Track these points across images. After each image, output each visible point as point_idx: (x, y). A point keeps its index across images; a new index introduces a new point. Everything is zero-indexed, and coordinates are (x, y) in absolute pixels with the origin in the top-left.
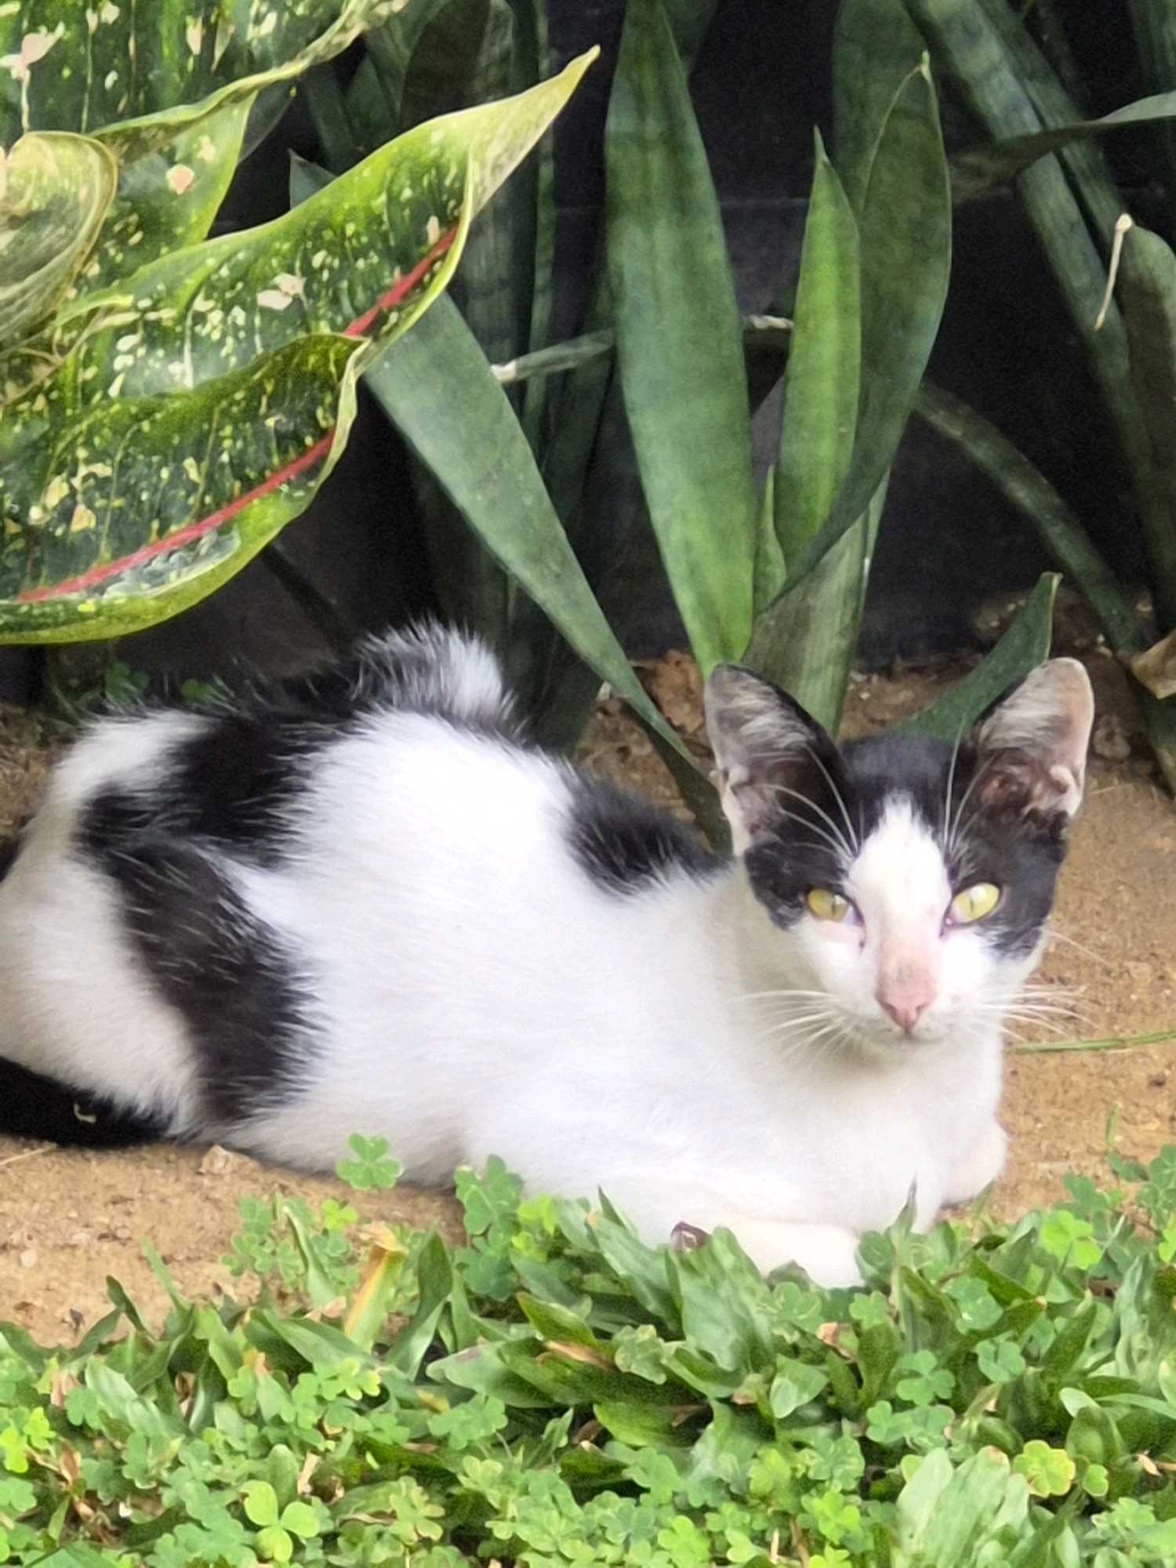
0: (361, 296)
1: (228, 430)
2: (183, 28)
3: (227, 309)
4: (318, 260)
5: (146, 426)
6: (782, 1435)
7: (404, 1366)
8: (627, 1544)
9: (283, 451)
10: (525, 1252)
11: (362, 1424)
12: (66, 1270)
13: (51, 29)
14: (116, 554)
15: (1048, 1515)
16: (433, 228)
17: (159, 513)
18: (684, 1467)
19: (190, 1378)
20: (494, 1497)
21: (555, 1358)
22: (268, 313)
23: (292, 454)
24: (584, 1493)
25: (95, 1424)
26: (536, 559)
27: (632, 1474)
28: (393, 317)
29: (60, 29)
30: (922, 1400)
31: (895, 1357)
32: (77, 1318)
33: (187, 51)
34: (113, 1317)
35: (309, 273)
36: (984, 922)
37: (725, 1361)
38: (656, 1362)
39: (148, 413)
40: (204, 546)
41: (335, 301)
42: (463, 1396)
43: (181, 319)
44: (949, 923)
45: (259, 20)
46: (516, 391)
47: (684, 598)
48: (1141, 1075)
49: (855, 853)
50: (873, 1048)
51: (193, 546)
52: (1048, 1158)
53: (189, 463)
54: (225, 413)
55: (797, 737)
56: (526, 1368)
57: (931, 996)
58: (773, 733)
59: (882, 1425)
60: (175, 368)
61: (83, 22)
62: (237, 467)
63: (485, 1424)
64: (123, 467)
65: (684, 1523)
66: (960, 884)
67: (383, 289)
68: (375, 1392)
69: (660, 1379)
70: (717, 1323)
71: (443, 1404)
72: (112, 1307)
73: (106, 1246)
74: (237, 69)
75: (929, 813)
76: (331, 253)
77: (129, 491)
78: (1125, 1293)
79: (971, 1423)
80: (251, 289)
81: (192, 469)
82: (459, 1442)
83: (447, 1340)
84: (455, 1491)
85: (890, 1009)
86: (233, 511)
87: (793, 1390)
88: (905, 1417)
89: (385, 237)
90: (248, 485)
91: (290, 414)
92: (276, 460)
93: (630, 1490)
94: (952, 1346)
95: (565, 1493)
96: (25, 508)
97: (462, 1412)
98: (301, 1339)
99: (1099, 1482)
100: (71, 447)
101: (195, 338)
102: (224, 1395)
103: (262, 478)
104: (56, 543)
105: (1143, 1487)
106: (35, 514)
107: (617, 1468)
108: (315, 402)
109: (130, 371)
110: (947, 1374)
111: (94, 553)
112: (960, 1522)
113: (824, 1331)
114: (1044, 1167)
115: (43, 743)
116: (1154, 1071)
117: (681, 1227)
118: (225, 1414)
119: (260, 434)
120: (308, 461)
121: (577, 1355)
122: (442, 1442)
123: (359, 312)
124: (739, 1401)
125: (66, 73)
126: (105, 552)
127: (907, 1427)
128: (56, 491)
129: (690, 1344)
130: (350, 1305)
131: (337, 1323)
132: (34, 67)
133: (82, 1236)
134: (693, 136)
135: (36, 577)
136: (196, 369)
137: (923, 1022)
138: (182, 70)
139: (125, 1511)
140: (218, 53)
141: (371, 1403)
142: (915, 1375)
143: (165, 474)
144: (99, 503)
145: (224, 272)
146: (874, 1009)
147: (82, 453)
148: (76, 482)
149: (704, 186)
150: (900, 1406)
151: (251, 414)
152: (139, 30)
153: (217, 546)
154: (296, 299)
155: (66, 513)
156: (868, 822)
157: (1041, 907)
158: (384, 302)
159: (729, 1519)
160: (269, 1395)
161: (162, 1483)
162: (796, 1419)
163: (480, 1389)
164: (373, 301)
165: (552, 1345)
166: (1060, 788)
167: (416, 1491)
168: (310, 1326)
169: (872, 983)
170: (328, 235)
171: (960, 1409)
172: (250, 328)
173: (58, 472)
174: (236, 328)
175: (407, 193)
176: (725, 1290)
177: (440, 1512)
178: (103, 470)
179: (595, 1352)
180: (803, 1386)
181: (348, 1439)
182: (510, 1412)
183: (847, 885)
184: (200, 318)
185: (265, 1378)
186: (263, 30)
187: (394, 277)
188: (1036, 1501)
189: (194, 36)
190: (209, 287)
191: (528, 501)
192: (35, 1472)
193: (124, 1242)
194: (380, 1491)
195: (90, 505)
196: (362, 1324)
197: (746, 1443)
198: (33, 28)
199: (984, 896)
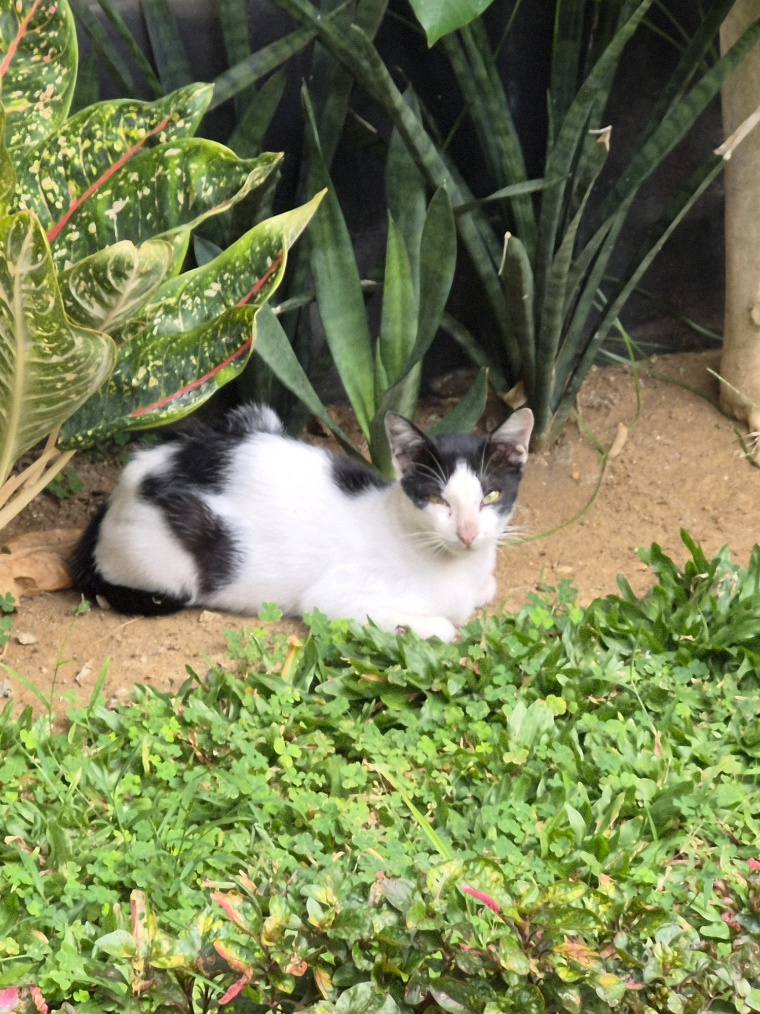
0: (244, 289)
1: (206, 344)
2: (176, 195)
3: (193, 298)
4: (226, 276)
5: (174, 345)
6: (452, 701)
7: (303, 687)
8: (405, 749)
9: (229, 350)
10: (339, 643)
11: (295, 712)
12: (159, 662)
13: (124, 199)
14: (168, 394)
15: (564, 723)
16: (269, 261)
17: (183, 377)
18: (419, 717)
19: (225, 700)
20: (354, 735)
21: (365, 681)
22: (208, 298)
23: (233, 351)
24: (384, 731)
25: (196, 721)
26: (295, 379)
27: (401, 721)
28: (259, 296)
29: (128, 199)
30: (503, 683)
31: (492, 668)
32: (172, 681)
33: (179, 204)
34: (189, 680)
35: (223, 282)
36: (494, 504)
37: (422, 675)
38: (402, 678)
39: (174, 340)
40: (204, 388)
41: (234, 291)
42: (330, 698)
43: (177, 303)
44: (483, 505)
45: (206, 190)
46: (281, 317)
47: (349, 389)
48: (535, 551)
49: (446, 483)
50: (453, 552)
51: (198, 389)
52: (511, 586)
53: (192, 358)
54: (205, 338)
55: (418, 441)
56: (352, 685)
57: (477, 534)
58: (408, 439)
59: (490, 693)
60: (176, 322)
61: (136, 196)
62: (212, 358)
63: (342, 707)
64: (167, 361)
65: (425, 738)
66: (486, 492)
67: (252, 286)
68: (298, 699)
69: (405, 685)
70: (416, 661)
71: (323, 702)
72: (189, 676)
73: (172, 653)
74: (200, 209)
75: (474, 467)
76: (231, 273)
77: (170, 370)
78: (565, 636)
79: (524, 690)
80: (202, 290)
81: (194, 360)
82: (334, 715)
83: (319, 677)
84: (336, 734)
85: (462, 539)
86: (212, 374)
87: (455, 684)
88: (498, 691)
89: (251, 266)
90: (217, 364)
91: (231, 336)
92: (227, 354)
93: (401, 727)
94: (511, 662)
95: (377, 731)
96: (130, 379)
97: (332, 704)
98: (268, 682)
99: (574, 707)
100: (146, 355)
101: (183, 310)
102: (240, 705)
103: (222, 361)
104: (144, 392)
105: (591, 708)
106: (134, 382)
107: (394, 719)
108: (240, 331)
109: (161, 324)
110: (510, 673)
111: (159, 394)
112: (532, 729)
113: (462, 661)
114: (512, 590)
115: (92, 462)
116: (540, 550)
117: (399, 627)
118: (244, 713)
119: (220, 345)
120: (239, 353)
121: (373, 678)
122: (327, 716)
123: (244, 295)
124: (435, 690)
125: (131, 215)
126: (163, 394)
127: (500, 694)
128: (142, 373)
129: (409, 670)
130: (283, 667)
131: (278, 674)
132: (119, 214)
133: (162, 650)
134: (340, 216)
135: (137, 405)
136: (184, 321)
137: (474, 543)
138: (177, 210)
139: (215, 753)
140: (191, 204)
141: (296, 704)
142: (498, 674)
143: (183, 362)
144: (159, 375)
145: (192, 284)
146: (455, 539)
147: (150, 357)
148: (149, 368)
149: (345, 235)
150: (496, 686)
151: (214, 337)
152: (159, 197)
153: (209, 388)
154: (219, 293)
155: (146, 380)
156: (450, 470)
157: (513, 497)
158: (254, 290)
159: (440, 734)
160: (261, 704)
161: (227, 742)
162: (457, 696)
163: (336, 694)
164: (249, 290)
165: (364, 676)
166: (520, 453)
167: (322, 736)
168: (268, 676)
169: (454, 529)
170: (229, 267)
171: (518, 686)
172: (202, 304)
173: (142, 365)
174: (197, 305)
175: (258, 249)
176: (418, 649)
177: (332, 742)
178: (159, 363)
179: (379, 676)
180: (459, 682)
181: (291, 719)
182: (350, 702)
183: (444, 495)
184: (184, 302)
185: (257, 696)
186: (208, 194)
187: (256, 280)
188: (556, 718)
189: (181, 198)
190: (187, 290)
191: (289, 357)
192: (177, 741)
193: (178, 650)
194: (309, 736)
195: (155, 376)
196: (288, 673)
197: (440, 706)
198: (117, 199)
199: (494, 495)
